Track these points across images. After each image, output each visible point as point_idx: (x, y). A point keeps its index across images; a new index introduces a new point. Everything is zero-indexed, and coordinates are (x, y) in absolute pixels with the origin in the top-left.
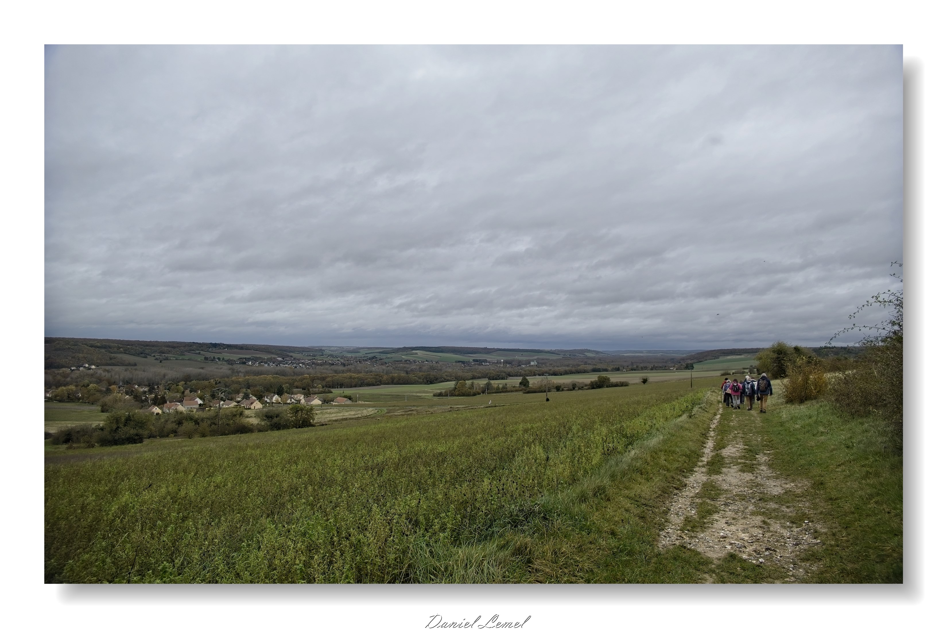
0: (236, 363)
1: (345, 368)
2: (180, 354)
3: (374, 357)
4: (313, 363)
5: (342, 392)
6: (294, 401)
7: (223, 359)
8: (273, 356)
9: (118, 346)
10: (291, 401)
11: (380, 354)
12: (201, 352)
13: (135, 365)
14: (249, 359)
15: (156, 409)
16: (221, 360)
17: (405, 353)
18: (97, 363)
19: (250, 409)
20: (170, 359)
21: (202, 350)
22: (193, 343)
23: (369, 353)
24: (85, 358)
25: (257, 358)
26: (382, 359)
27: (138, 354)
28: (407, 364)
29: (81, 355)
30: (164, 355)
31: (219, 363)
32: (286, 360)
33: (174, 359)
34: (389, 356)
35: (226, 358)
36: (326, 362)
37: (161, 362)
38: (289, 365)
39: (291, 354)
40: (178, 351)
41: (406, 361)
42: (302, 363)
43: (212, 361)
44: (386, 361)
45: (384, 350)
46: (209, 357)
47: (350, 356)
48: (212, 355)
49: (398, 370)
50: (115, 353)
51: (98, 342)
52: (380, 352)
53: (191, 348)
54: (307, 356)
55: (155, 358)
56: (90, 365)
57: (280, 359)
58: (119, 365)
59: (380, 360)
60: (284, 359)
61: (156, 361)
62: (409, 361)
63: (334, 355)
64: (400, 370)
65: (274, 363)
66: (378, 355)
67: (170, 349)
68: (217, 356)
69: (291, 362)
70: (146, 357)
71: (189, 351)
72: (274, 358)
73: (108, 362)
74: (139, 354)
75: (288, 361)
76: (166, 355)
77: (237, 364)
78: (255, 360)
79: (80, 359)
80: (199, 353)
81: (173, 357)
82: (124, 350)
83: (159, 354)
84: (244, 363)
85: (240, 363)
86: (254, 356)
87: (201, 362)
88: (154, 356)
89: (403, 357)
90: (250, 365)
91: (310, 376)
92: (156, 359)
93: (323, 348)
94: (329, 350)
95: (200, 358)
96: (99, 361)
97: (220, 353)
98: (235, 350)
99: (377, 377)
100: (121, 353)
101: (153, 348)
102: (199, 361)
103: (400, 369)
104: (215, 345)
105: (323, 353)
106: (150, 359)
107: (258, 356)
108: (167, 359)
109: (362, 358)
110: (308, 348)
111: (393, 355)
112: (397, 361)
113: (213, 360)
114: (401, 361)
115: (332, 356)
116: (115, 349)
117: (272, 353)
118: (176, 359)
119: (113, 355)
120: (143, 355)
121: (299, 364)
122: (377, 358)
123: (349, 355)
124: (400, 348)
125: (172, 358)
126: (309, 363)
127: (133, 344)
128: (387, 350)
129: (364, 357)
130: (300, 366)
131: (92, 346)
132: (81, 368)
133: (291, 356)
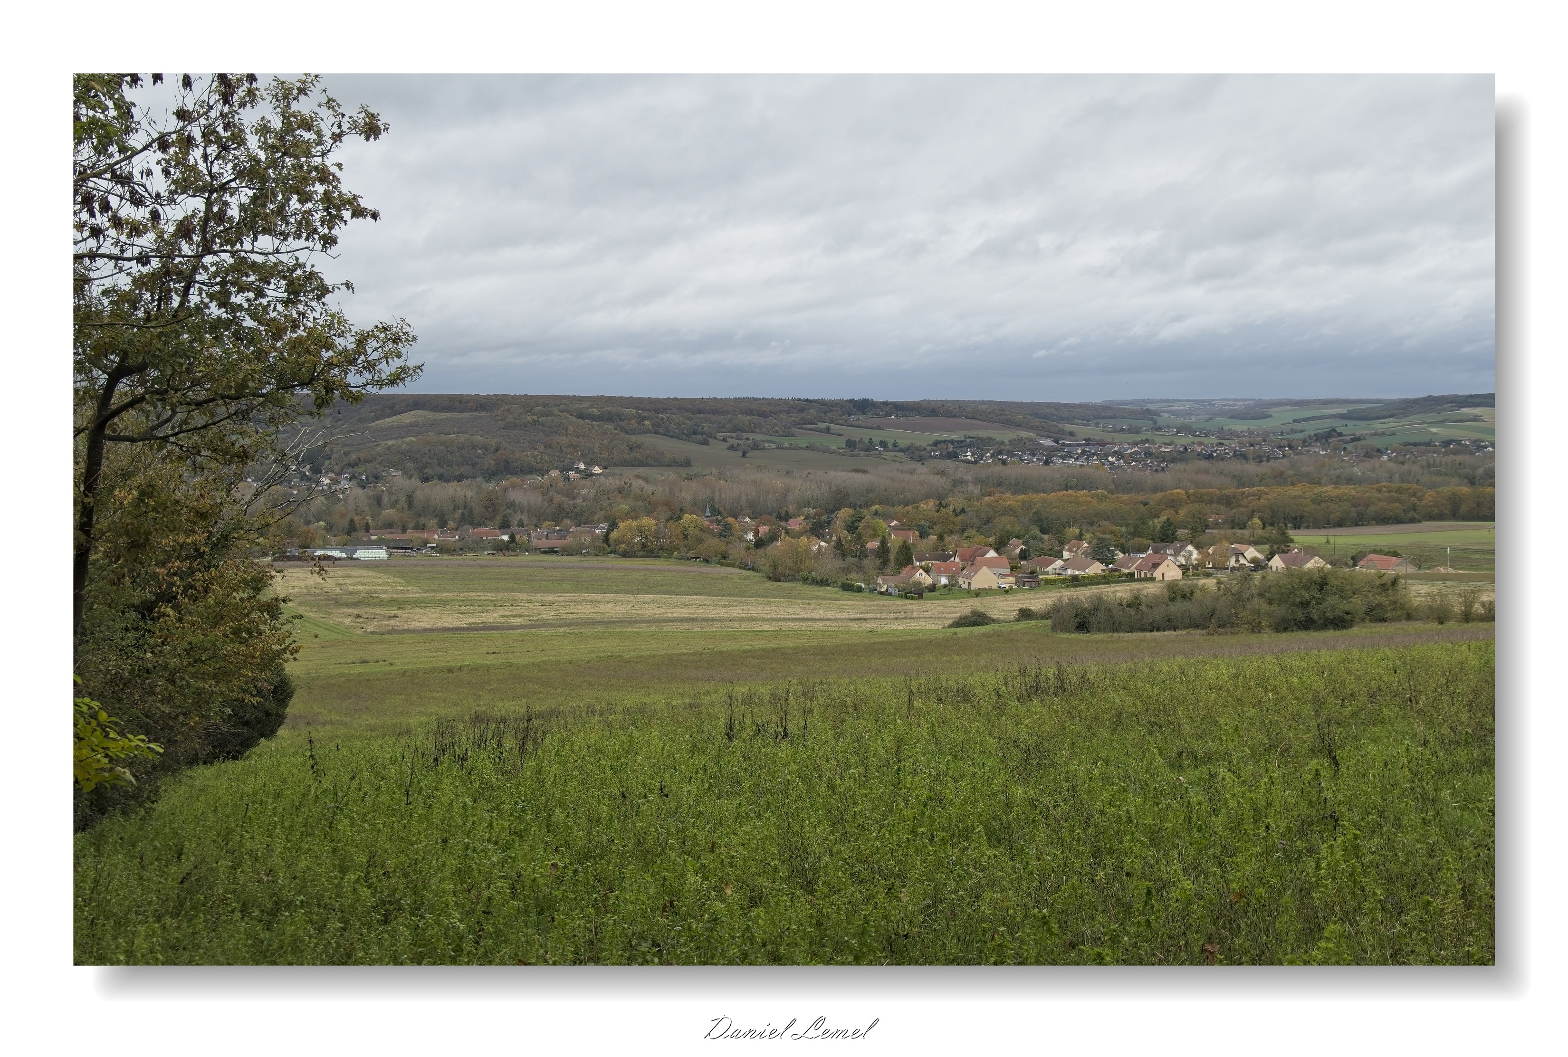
0: (931, 456)
1: (1265, 468)
2: (781, 432)
3: (1332, 432)
4: (1149, 454)
5: (1323, 540)
6: (1246, 562)
7: (895, 445)
8: (1025, 434)
9: (638, 413)
10: (1237, 561)
11: (1345, 422)
12: (833, 426)
13: (687, 463)
14: (962, 445)
15: (921, 575)
16: (890, 447)
17: (1433, 417)
18: (603, 458)
19: (1152, 579)
20: (764, 448)
21: (832, 422)
22: (807, 400)
23: (1305, 420)
24: (574, 447)
25: (982, 440)
26: (1358, 439)
27: (686, 435)
28: (1455, 453)
29: (564, 440)
30: (745, 435)
31: (888, 455)
32: (1063, 444)
33: (774, 446)
34: (1378, 426)
35: (903, 443)
36: (1186, 449)
37: (744, 454)
38: (1077, 459)
39: (1069, 427)
40: (775, 424)
41: (1446, 443)
42: (1115, 453)
43: (867, 450)
44: (1377, 443)
45: (1351, 407)
46: (857, 440)
47: (1245, 428)
48: (864, 435)
49: (1439, 473)
50: (633, 432)
51: (592, 406)
52: (1342, 417)
53: (803, 415)
54: (1115, 431)
55: (728, 445)
56: (590, 463)
57: (1048, 442)
58: (650, 465)
59: (1353, 440)
60: (1057, 442)
61: (732, 453)
62: (1458, 442)
63: (1194, 427)
64: (1447, 475)
65: (1034, 455)
66: (1339, 425)
67: (756, 419)
68: (877, 436)
69: (1084, 452)
70: (705, 443)
71: (802, 424)
72: (1030, 440)
73: (626, 456)
74: (692, 434)
75: (1070, 449)
76: (751, 436)
77: (935, 457)
78: (979, 445)
79: (564, 449)
80: (828, 430)
81: (768, 441)
82: (653, 425)
83: (734, 435)
84: (953, 456)
85: (941, 457)
86: (972, 433)
87: (840, 454)
88: (725, 440)
89: (1434, 430)
90: (969, 462)
91: (1187, 493)
92: (732, 448)
93: (1150, 406)
94: (1168, 412)
95: (836, 444)
96: (606, 455)
97: (879, 428)
98: (918, 419)
99: (1404, 496)
100: (647, 432)
101: (715, 418)
102: (833, 452)
103: (1443, 470)
104: (863, 406)
105: (1155, 422)
106: (717, 449)
107: (983, 434)
108: (756, 447)
109: (1285, 436)
110: (1108, 407)
111: (1392, 424)
112: (1415, 445)
113: (869, 447)
114: (1428, 444)
115: (1187, 429)
116: (633, 422)
117: (1019, 425)
118: (778, 448)
119: (634, 438)
120: (699, 437)
121: (1106, 456)
122: (1341, 434)
123: (1239, 426)
124: (1416, 401)
125: (767, 445)
126: (1136, 453)
127: (665, 409)
128: (1364, 406)
129: (1293, 431)
130: (1112, 463)
131: (581, 416)
132: (572, 474)
133: (1072, 434)
